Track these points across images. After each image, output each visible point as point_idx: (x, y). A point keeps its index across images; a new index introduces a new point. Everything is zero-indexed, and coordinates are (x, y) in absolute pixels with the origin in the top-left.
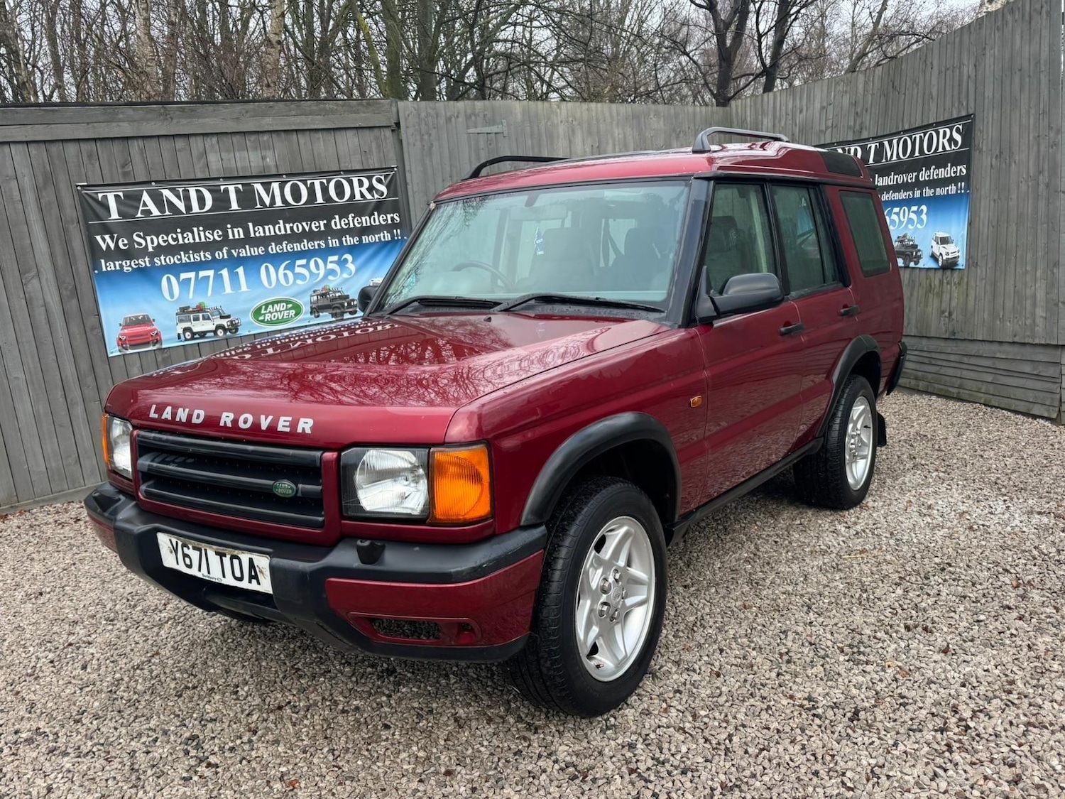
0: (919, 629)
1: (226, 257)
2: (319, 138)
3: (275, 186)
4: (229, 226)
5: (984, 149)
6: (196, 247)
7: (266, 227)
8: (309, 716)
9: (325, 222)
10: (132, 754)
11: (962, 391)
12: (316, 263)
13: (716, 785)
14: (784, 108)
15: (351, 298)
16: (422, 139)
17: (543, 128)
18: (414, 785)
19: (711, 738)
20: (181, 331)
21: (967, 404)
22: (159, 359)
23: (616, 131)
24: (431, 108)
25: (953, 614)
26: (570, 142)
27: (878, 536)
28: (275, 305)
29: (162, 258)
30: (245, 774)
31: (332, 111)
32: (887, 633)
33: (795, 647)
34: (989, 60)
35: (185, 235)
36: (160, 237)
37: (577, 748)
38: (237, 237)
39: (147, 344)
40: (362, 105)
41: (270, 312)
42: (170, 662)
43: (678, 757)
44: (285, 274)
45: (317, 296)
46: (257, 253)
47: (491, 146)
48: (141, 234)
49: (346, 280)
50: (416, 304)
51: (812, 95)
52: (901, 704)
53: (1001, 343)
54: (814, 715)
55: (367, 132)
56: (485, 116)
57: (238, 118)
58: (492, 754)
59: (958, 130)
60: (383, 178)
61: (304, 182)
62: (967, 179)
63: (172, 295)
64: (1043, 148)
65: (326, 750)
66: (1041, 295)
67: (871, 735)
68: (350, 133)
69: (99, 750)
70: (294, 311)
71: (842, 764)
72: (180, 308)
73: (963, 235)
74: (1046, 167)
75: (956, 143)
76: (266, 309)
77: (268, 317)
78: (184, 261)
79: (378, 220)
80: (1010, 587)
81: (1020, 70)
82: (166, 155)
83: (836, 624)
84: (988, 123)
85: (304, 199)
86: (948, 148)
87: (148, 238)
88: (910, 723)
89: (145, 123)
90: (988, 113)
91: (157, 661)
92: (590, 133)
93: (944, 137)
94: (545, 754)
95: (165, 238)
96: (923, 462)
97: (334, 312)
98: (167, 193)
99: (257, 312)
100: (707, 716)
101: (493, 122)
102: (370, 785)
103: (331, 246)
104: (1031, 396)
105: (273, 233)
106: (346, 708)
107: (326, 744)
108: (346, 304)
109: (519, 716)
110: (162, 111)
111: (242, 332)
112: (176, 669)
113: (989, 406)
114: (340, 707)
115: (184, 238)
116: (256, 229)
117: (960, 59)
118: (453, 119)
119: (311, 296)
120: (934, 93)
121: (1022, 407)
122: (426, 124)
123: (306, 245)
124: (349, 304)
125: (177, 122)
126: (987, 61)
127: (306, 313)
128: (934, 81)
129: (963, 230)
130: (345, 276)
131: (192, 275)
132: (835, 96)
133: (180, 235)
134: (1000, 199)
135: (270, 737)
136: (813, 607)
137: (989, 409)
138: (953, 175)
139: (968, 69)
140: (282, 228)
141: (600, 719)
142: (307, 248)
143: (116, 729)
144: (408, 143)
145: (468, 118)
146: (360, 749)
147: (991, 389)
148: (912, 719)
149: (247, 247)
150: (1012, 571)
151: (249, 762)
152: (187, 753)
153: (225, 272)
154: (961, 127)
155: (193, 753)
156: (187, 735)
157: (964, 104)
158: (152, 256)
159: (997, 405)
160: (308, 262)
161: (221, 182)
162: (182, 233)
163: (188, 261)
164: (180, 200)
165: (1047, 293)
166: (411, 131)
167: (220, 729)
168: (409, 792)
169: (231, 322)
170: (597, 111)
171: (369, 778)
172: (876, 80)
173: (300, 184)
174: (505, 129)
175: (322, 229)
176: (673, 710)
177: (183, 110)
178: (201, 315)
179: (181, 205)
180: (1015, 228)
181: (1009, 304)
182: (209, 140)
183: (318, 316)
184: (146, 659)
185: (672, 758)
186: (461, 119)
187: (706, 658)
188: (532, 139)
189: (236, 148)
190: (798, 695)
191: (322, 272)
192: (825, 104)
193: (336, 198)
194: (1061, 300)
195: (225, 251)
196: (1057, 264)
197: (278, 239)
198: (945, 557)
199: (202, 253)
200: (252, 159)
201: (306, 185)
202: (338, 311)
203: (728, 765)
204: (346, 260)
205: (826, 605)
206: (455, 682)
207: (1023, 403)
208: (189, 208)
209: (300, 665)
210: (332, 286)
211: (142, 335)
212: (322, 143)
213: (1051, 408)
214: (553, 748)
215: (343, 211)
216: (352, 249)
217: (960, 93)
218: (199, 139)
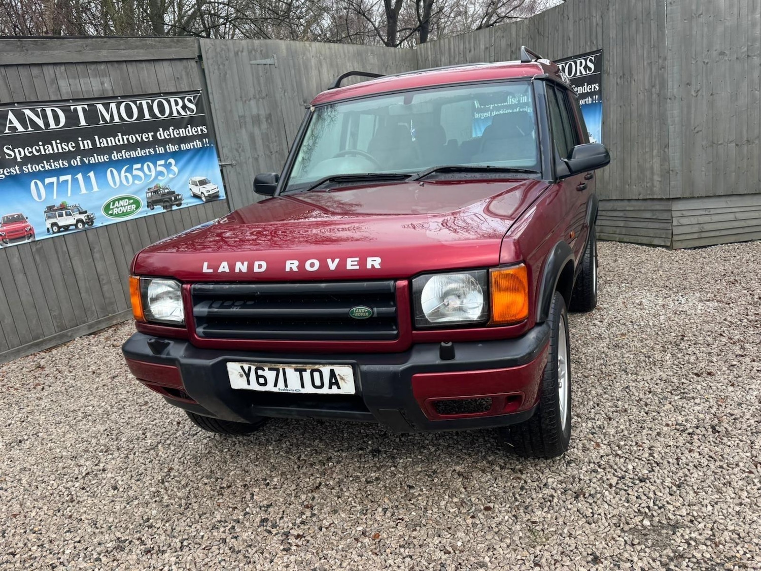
0: (705, 375)
1: (79, 164)
2: (143, 68)
3: (113, 106)
4: (80, 139)
5: (611, 72)
6: (56, 157)
7: (109, 139)
8: (345, 490)
9: (152, 133)
10: (224, 541)
11: (602, 234)
12: (148, 166)
13: (670, 485)
14: (457, 49)
15: (176, 193)
16: (219, 68)
17: (301, 61)
18: (469, 521)
19: (640, 457)
20: (49, 226)
21: (607, 243)
22: (34, 250)
23: (348, 64)
24: (224, 44)
25: (713, 364)
26: (319, 72)
27: (625, 324)
28: (120, 201)
29: (29, 166)
30: (333, 537)
31: (152, 47)
32: (687, 380)
33: (642, 396)
34: (612, 13)
35: (46, 147)
36: (26, 149)
37: (560, 478)
38: (87, 147)
39: (23, 238)
40: (173, 41)
41: (117, 207)
42: (189, 473)
43: (631, 473)
44: (126, 176)
45: (151, 192)
46: (103, 160)
47: (267, 75)
48: (10, 147)
49: (172, 179)
50: (328, 182)
51: (478, 39)
52: (734, 419)
53: (629, 200)
54: (689, 434)
55: (178, 63)
56: (261, 51)
57: (80, 51)
58: (505, 492)
59: (591, 61)
60: (192, 98)
61: (135, 103)
62: (600, 92)
63: (39, 196)
64: (654, 71)
65: (380, 510)
66: (657, 167)
67: (733, 439)
68: (166, 64)
69: (190, 544)
70: (135, 206)
71: (732, 459)
72: (47, 207)
73: (599, 131)
74: (657, 82)
75: (590, 69)
76: (113, 205)
77: (115, 211)
78: (47, 169)
79: (191, 131)
80: (729, 344)
81: (636, 19)
82: (25, 82)
83: (652, 379)
84: (613, 55)
85: (135, 115)
86: (584, 72)
87: (16, 150)
88: (749, 429)
89: (5, 54)
90: (613, 49)
91: (176, 474)
92: (331, 65)
93: (581, 65)
94: (542, 486)
95: (30, 150)
96: (608, 279)
97: (165, 205)
98: (28, 112)
99: (107, 208)
100: (625, 445)
101: (266, 56)
102: (437, 527)
103: (158, 152)
104: (651, 233)
105: (114, 144)
106: (368, 480)
107: (376, 506)
108: (173, 199)
109: (501, 466)
110: (19, 44)
111: (97, 224)
112: (199, 477)
113: (622, 242)
114: (364, 479)
115: (45, 150)
116: (101, 141)
117: (590, 13)
118: (239, 53)
119: (147, 193)
120: (571, 36)
121: (645, 240)
122: (221, 57)
123: (139, 153)
124: (175, 198)
125: (32, 54)
126: (611, 14)
127: (144, 206)
128: (571, 27)
129: (599, 127)
130: (171, 176)
131: (54, 180)
132: (495, 40)
133: (41, 147)
134: (625, 105)
135: (327, 509)
136: (628, 370)
137: (623, 244)
138: (589, 91)
139: (597, 19)
140: (120, 139)
141: (558, 458)
142: (140, 155)
143: (191, 527)
144: (209, 72)
145: (250, 52)
146: (407, 505)
147: (624, 231)
148: (749, 427)
149: (95, 155)
150: (724, 335)
151: (327, 528)
152: (270, 532)
153: (80, 176)
154: (593, 58)
155: (274, 531)
156: (258, 520)
157: (595, 42)
158: (21, 165)
159: (628, 241)
160: (142, 166)
161: (71, 103)
162: (44, 146)
163: (50, 168)
164: (39, 118)
165: (661, 165)
166: (210, 61)
167: (281, 510)
168: (470, 525)
169: (88, 216)
170: (335, 49)
171: (431, 522)
172: (525, 29)
173: (132, 104)
174: (276, 61)
175: (151, 139)
176: (602, 445)
177: (36, 43)
178: (64, 212)
179: (40, 123)
180: (636, 124)
181: (634, 175)
182: (58, 68)
183: (153, 209)
184: (165, 474)
185: (627, 474)
186: (245, 53)
187: (593, 410)
188: (295, 69)
189: (80, 75)
190: (670, 423)
191: (153, 174)
192: (488, 46)
193: (159, 115)
194: (671, 169)
195: (78, 159)
196: (667, 146)
197: (118, 148)
198: (677, 332)
199: (60, 162)
200: (93, 85)
201: (136, 104)
202: (168, 204)
203: (666, 471)
204: (170, 163)
205: (634, 369)
206: (436, 451)
207: (647, 238)
208: (47, 124)
209: (303, 457)
210: (161, 184)
211: (18, 231)
212: (146, 72)
213: (666, 239)
214: (544, 481)
215: (166, 124)
216: (174, 155)
217: (591, 35)
218: (51, 68)
